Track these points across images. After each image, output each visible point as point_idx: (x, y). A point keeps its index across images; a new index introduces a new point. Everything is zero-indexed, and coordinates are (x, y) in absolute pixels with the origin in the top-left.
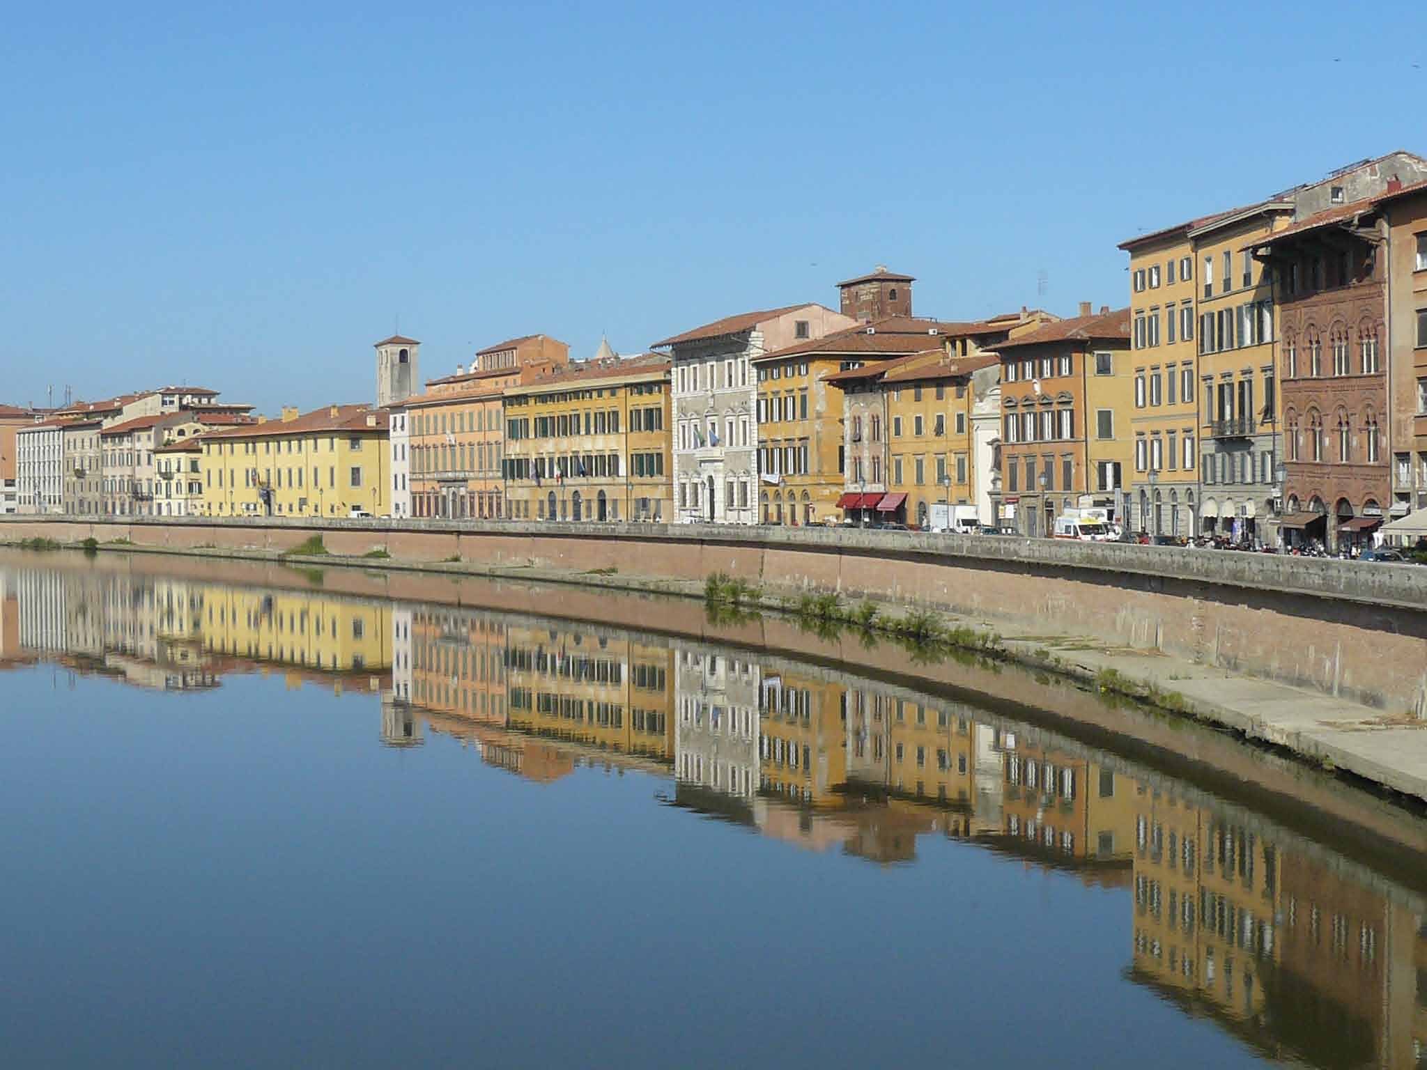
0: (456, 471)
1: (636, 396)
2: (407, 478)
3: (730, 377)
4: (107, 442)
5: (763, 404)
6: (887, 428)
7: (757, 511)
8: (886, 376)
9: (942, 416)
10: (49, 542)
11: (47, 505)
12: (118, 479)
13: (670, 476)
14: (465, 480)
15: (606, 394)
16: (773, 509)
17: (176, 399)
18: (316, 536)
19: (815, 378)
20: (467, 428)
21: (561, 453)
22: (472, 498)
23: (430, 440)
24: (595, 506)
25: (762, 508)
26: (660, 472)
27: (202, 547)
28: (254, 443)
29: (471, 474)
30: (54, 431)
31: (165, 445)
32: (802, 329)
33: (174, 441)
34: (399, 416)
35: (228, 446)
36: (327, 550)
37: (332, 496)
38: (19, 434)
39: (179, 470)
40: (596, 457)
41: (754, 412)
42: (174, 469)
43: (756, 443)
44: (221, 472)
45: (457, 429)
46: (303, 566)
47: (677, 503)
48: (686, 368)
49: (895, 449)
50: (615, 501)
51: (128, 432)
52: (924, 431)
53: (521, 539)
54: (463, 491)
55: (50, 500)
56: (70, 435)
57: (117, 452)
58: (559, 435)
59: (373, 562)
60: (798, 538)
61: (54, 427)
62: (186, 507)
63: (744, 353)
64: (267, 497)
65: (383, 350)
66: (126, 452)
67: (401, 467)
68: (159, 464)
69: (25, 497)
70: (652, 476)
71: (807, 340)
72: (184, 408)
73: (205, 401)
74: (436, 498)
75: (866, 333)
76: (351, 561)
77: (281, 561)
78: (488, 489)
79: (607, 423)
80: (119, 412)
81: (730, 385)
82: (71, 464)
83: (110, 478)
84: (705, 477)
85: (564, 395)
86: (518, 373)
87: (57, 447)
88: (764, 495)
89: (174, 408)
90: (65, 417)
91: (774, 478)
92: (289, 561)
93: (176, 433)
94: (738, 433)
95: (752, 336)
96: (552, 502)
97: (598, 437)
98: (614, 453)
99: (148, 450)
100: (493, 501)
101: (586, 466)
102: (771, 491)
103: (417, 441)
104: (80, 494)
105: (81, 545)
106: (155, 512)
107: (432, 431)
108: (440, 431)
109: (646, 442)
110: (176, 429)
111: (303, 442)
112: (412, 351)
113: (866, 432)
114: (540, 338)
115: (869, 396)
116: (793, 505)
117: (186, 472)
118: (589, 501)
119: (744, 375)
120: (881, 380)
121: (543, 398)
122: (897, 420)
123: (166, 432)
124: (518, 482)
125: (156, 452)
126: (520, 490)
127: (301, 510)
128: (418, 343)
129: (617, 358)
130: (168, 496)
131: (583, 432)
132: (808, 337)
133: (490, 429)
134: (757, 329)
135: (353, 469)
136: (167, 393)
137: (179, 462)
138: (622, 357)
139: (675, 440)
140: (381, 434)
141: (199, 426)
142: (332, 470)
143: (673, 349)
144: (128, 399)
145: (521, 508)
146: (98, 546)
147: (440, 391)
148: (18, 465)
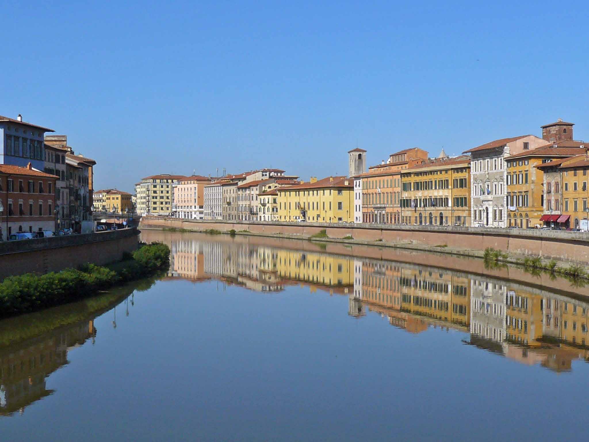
0: (381, 204)
1: (456, 173)
2: (361, 206)
3: (495, 165)
4: (240, 191)
5: (509, 177)
6: (562, 188)
7: (506, 222)
8: (562, 165)
9: (585, 183)
10: (217, 231)
11: (216, 216)
12: (244, 206)
13: (470, 207)
14: (385, 208)
15: (443, 172)
16: (513, 221)
17: (268, 174)
18: (323, 230)
19: (531, 166)
20: (386, 186)
21: (424, 197)
22: (387, 215)
23: (370, 191)
24: (438, 219)
25: (508, 220)
26: (466, 205)
27: (277, 234)
28: (299, 192)
29: (387, 205)
30: (219, 186)
31: (263, 192)
32: (526, 145)
33: (267, 191)
34: (358, 181)
35: (288, 193)
36: (328, 236)
37: (330, 214)
38: (205, 187)
39: (268, 202)
40: (439, 199)
41: (505, 180)
42: (266, 202)
43: (506, 193)
44: (285, 203)
45: (382, 187)
46: (318, 242)
47: (472, 218)
48: (477, 162)
49: (565, 196)
50: (447, 217)
51: (248, 187)
52: (578, 189)
53: (408, 232)
54: (384, 212)
55: (217, 214)
56: (225, 188)
57: (244, 195)
58: (424, 190)
59: (347, 241)
60: (524, 233)
61: (219, 185)
62: (271, 218)
63: (501, 156)
64: (304, 214)
65: (352, 154)
66: (247, 195)
67: (359, 202)
68: (261, 200)
69: (207, 213)
70: (462, 207)
71: (528, 150)
72: (271, 177)
73: (279, 174)
74: (373, 215)
75: (553, 147)
76: (338, 241)
77: (309, 240)
78: (394, 212)
79: (444, 184)
80: (245, 179)
81: (495, 169)
82: (225, 200)
83: (241, 206)
84: (484, 207)
85: (426, 173)
86: (407, 164)
87: (220, 193)
88: (509, 215)
89: (267, 177)
90: (223, 181)
91: (513, 208)
92: (312, 240)
93: (268, 187)
94: (498, 189)
95: (505, 148)
96: (421, 217)
97: (440, 190)
98: (446, 197)
99: (256, 194)
100: (396, 216)
101: (435, 202)
102: (512, 214)
103: (365, 191)
104: (229, 212)
105: (229, 232)
106: (259, 220)
107: (371, 187)
108: (375, 187)
109: (460, 192)
110: (268, 186)
111: (319, 192)
112: (364, 154)
113: (553, 189)
114: (416, 149)
115: (554, 174)
116: (521, 220)
117: (271, 203)
118: (436, 217)
119: (501, 165)
120: (560, 167)
121: (417, 174)
122: (566, 184)
123: (264, 187)
124: (406, 208)
125: (259, 195)
126: (407, 212)
127: (317, 219)
128: (366, 151)
129: (448, 157)
130: (264, 213)
131: (434, 188)
132: (528, 149)
133: (395, 187)
134: (507, 145)
135: (339, 203)
136: (264, 171)
137: (269, 199)
138: (450, 157)
139: (472, 192)
140: (351, 188)
141: (277, 185)
142: (330, 203)
143: (472, 154)
144: (249, 174)
145: (408, 219)
146: (236, 233)
147: (375, 171)
148: (204, 200)
